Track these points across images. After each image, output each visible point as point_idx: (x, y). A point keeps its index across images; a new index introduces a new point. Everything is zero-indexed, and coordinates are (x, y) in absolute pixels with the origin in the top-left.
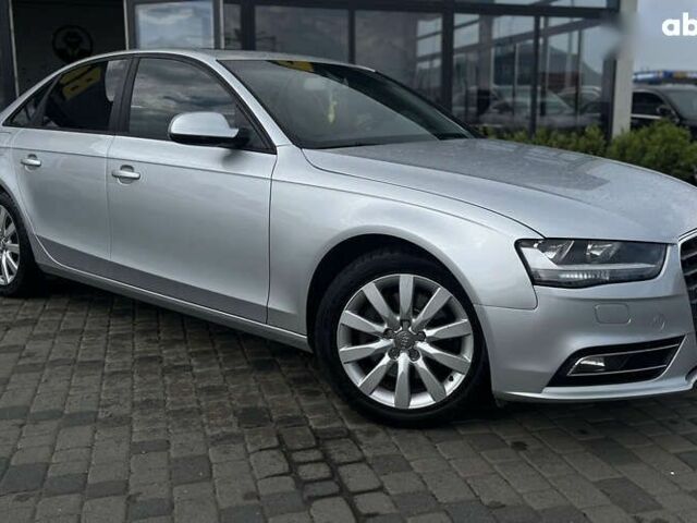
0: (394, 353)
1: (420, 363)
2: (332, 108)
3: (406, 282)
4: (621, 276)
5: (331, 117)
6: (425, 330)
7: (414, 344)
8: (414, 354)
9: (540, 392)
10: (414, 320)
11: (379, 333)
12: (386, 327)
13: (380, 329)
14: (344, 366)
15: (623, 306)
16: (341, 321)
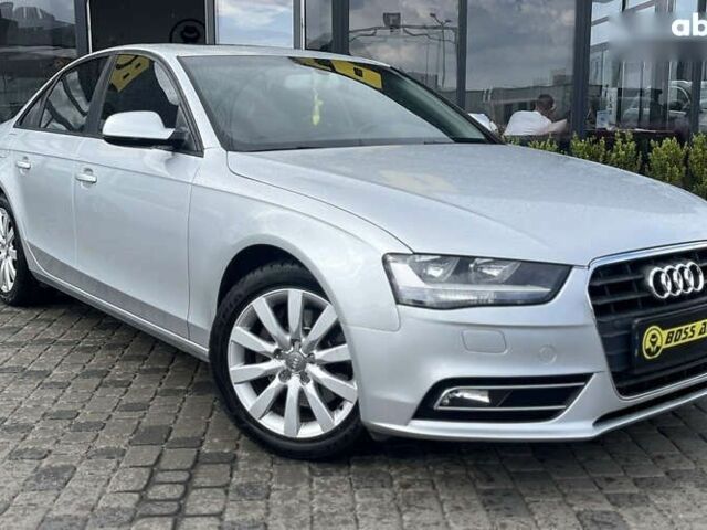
0: (286, 375)
1: (310, 389)
2: (317, 108)
3: (295, 297)
4: (508, 299)
5: (316, 119)
6: (315, 352)
7: (305, 366)
8: (304, 378)
9: (406, 424)
10: (303, 340)
11: (269, 353)
12: (276, 346)
13: (270, 348)
14: (236, 387)
15: (497, 333)
16: (232, 338)
